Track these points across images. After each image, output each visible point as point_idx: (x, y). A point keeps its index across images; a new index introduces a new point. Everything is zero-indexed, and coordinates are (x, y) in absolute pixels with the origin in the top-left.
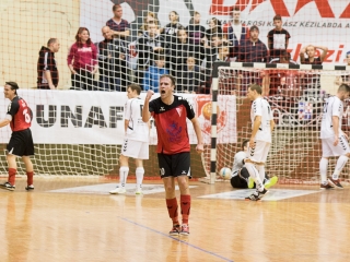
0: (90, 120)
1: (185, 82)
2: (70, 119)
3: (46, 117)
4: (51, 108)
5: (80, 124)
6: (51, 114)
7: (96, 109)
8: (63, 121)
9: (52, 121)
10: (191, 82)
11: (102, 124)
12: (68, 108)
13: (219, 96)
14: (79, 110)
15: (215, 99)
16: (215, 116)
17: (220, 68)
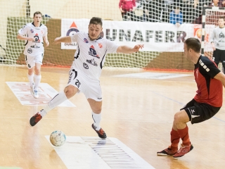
0: (135, 38)
1: (187, 17)
2: (124, 37)
3: (111, 36)
4: (114, 31)
5: (129, 40)
6: (114, 34)
7: (139, 32)
8: (120, 38)
9: (114, 38)
10: (190, 17)
11: (142, 40)
12: (123, 31)
13: (206, 26)
14: (129, 32)
15: (203, 27)
16: (203, 37)
17: (206, 10)
